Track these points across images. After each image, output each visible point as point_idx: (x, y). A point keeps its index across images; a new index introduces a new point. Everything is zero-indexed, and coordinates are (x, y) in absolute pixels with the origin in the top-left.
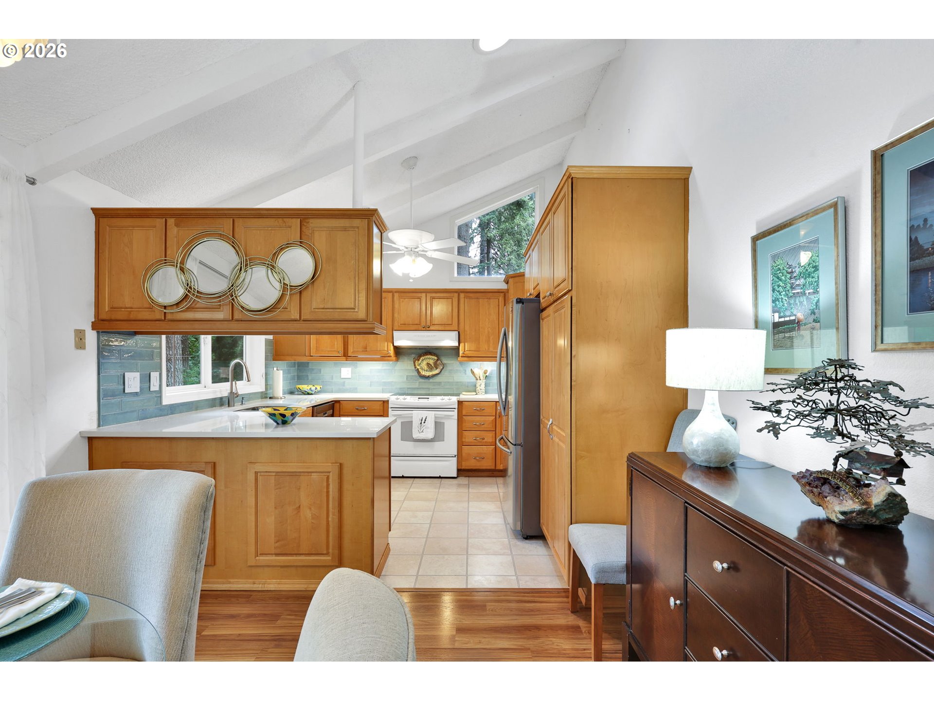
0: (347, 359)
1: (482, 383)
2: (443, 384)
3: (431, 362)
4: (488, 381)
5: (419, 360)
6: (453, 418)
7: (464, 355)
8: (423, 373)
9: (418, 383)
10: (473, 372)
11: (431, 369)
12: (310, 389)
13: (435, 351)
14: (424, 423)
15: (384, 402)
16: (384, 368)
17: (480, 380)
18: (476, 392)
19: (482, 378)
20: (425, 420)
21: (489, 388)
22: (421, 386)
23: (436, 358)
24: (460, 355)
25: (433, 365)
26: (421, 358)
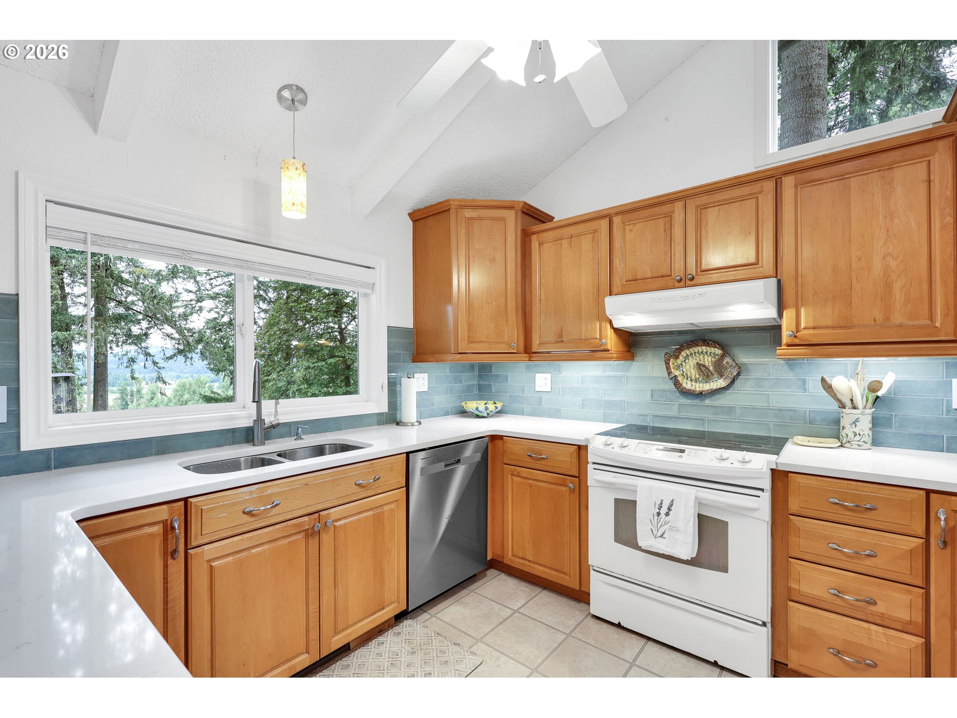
0: (530, 357)
1: (862, 418)
2: (738, 412)
3: (708, 361)
4: (883, 413)
5: (677, 357)
6: (755, 514)
7: (797, 341)
8: (688, 385)
9: (676, 408)
10: (828, 387)
11: (708, 376)
12: (477, 409)
13: (716, 337)
14: (667, 514)
15: (579, 447)
16: (607, 374)
17: (855, 408)
18: (838, 437)
19: (859, 402)
20: (669, 509)
21: (887, 430)
22: (683, 414)
23: (718, 352)
24: (785, 340)
25: (711, 368)
26: (684, 354)
